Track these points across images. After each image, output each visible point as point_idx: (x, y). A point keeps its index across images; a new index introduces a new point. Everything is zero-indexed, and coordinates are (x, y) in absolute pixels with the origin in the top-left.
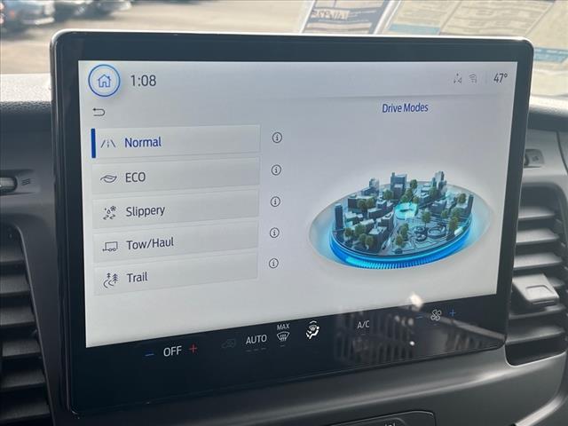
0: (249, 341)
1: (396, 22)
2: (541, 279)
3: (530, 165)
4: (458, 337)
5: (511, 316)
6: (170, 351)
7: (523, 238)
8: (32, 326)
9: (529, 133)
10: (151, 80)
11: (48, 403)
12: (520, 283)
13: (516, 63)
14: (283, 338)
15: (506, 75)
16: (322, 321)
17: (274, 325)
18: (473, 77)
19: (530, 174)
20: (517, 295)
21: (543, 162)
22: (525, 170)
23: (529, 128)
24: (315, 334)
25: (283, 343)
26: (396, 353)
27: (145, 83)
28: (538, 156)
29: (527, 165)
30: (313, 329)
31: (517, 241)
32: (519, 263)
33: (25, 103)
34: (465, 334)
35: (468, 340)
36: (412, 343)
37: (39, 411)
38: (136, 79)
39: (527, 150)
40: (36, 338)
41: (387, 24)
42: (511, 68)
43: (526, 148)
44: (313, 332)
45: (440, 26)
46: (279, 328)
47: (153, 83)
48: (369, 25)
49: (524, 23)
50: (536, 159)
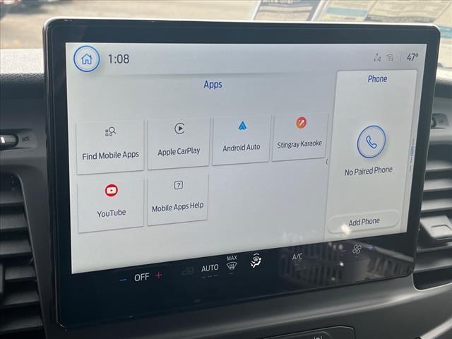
0: (204, 269)
1: (332, 6)
2: (444, 220)
3: (437, 126)
4: (378, 260)
5: (418, 250)
6: (140, 277)
7: (429, 186)
8: (29, 256)
9: (435, 100)
10: (125, 59)
11: (41, 317)
12: (427, 223)
13: (426, 45)
14: (232, 267)
15: (417, 55)
16: (263, 253)
17: (224, 256)
18: (390, 56)
19: (436, 134)
20: (424, 233)
21: (448, 124)
22: (431, 130)
23: (436, 96)
24: (258, 264)
25: (232, 271)
26: (328, 273)
27: (120, 61)
28: (443, 119)
29: (434, 127)
30: (256, 260)
31: (424, 189)
32: (426, 207)
33: (24, 75)
34: (384, 257)
35: (386, 263)
36: (342, 264)
37: (34, 323)
38: (113, 57)
39: (435, 115)
40: (32, 265)
41: (325, 7)
42: (421, 49)
43: (433, 112)
44: (256, 262)
45: (368, 9)
46: (228, 259)
47: (126, 61)
48: (310, 8)
49: (436, 8)
50: (441, 122)
